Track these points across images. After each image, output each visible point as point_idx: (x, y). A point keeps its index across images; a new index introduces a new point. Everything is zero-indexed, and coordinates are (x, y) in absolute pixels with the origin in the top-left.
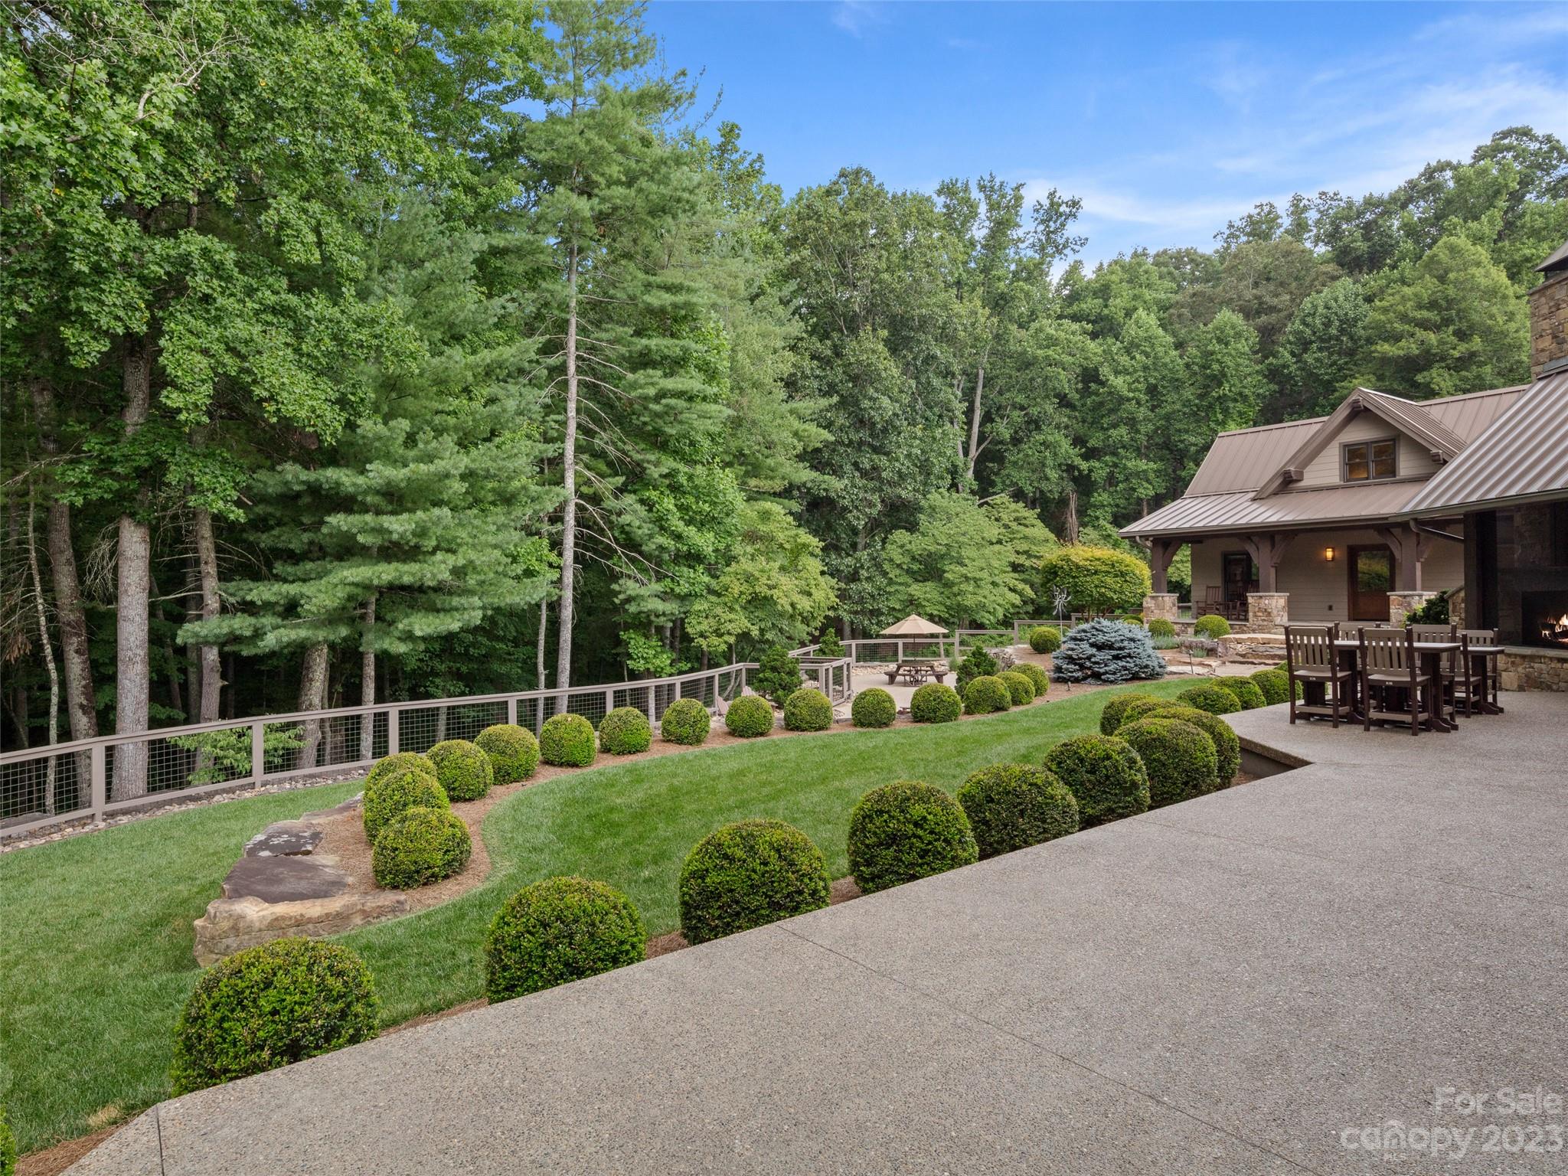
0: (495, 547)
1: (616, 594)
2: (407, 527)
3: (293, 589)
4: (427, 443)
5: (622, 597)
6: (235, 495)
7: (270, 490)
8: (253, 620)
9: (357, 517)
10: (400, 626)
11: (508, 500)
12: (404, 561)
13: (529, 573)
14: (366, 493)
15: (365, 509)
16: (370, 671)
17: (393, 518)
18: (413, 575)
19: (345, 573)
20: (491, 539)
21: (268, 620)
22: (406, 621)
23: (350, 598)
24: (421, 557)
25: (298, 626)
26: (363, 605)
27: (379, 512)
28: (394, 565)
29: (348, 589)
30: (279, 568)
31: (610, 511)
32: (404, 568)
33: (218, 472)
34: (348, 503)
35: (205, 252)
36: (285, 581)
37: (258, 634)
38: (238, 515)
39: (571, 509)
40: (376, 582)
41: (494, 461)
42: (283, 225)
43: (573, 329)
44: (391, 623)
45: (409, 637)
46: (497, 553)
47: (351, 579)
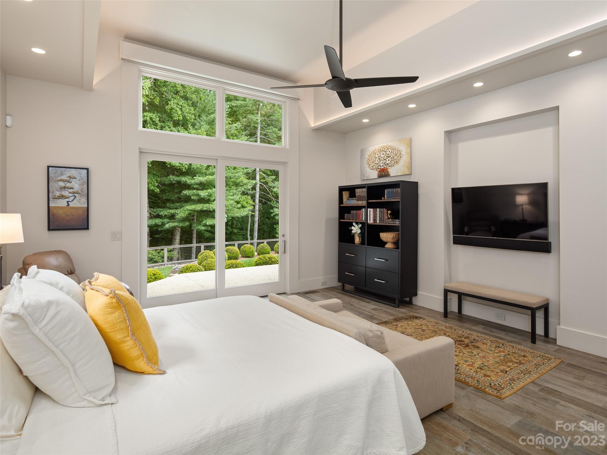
0: (232, 200)
1: (272, 213)
2: (205, 194)
3: (172, 211)
4: (212, 169)
5: (273, 214)
6: (157, 184)
7: (166, 183)
8: (161, 220)
9: (191, 191)
10: (204, 222)
11: (237, 185)
12: (205, 203)
13: (243, 207)
14: (194, 184)
15: (194, 189)
16: (195, 236)
17: (202, 191)
18: (207, 207)
19: (187, 207)
20: (231, 197)
21: (166, 220)
22: (205, 221)
23: (190, 214)
24: (210, 202)
25: (174, 222)
26: (193, 216)
27: (197, 189)
28: (202, 205)
29: (189, 211)
30: (168, 205)
31: (271, 187)
32: (205, 205)
33: (152, 178)
34: (188, 187)
35: (151, 118)
36: (171, 209)
37: (163, 224)
38: (157, 190)
39: (258, 186)
40: (196, 210)
41: (233, 174)
42: (171, 109)
43: (259, 128)
44: (201, 221)
45: (205, 225)
46: (232, 202)
47: (189, 209)
